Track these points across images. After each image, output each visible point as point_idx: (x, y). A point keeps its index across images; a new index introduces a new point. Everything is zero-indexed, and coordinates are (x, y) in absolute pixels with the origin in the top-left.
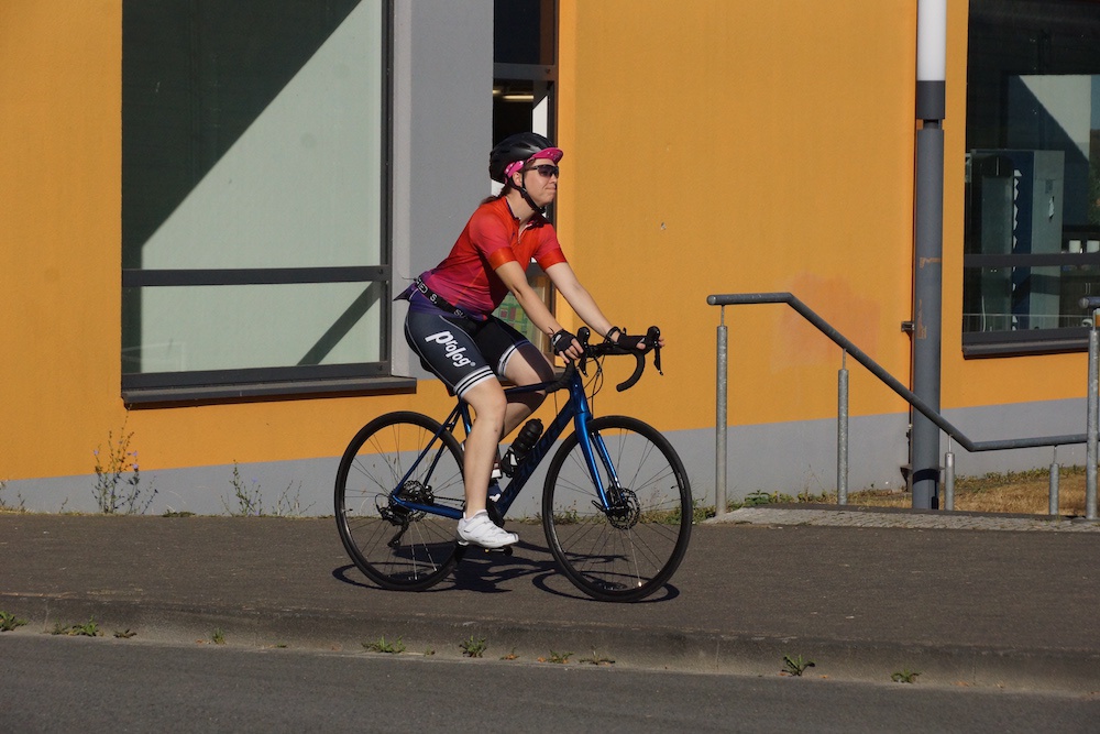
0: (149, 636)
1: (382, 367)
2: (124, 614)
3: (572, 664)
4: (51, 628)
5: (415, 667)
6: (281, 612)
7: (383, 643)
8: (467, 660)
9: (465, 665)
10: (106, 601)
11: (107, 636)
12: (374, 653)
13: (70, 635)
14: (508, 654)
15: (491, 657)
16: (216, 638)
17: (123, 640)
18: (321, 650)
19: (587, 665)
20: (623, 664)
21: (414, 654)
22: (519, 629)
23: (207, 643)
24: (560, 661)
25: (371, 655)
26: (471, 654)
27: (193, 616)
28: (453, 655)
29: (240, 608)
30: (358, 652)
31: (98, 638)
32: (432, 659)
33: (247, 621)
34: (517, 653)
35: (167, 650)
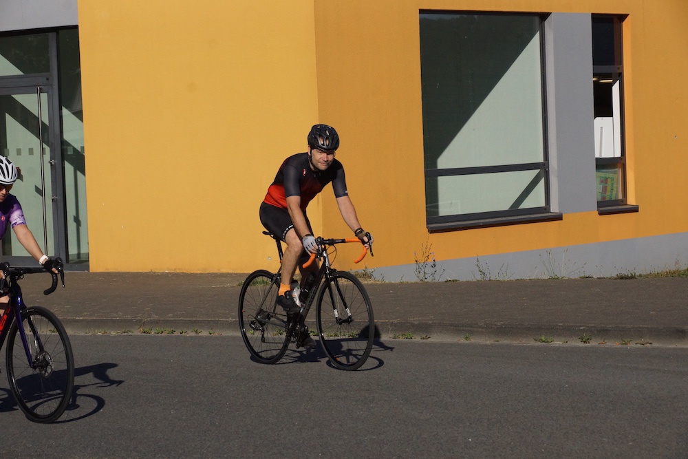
0: (436, 338)
1: (546, 209)
2: (424, 328)
3: (632, 345)
4: (392, 336)
5: (557, 349)
6: (496, 325)
7: (543, 338)
8: (582, 345)
9: (581, 347)
10: (416, 323)
11: (417, 339)
12: (539, 343)
13: (401, 339)
14: (602, 341)
15: (594, 343)
16: (467, 338)
17: (424, 340)
18: (515, 342)
19: (639, 345)
20: (656, 345)
21: (558, 343)
22: (606, 330)
23: (462, 340)
24: (626, 344)
25: (538, 344)
26: (585, 342)
27: (456, 328)
28: (576, 343)
29: (477, 324)
30: (532, 343)
31: (413, 340)
32: (566, 345)
33: (480, 330)
34: (606, 341)
35: (444, 344)
